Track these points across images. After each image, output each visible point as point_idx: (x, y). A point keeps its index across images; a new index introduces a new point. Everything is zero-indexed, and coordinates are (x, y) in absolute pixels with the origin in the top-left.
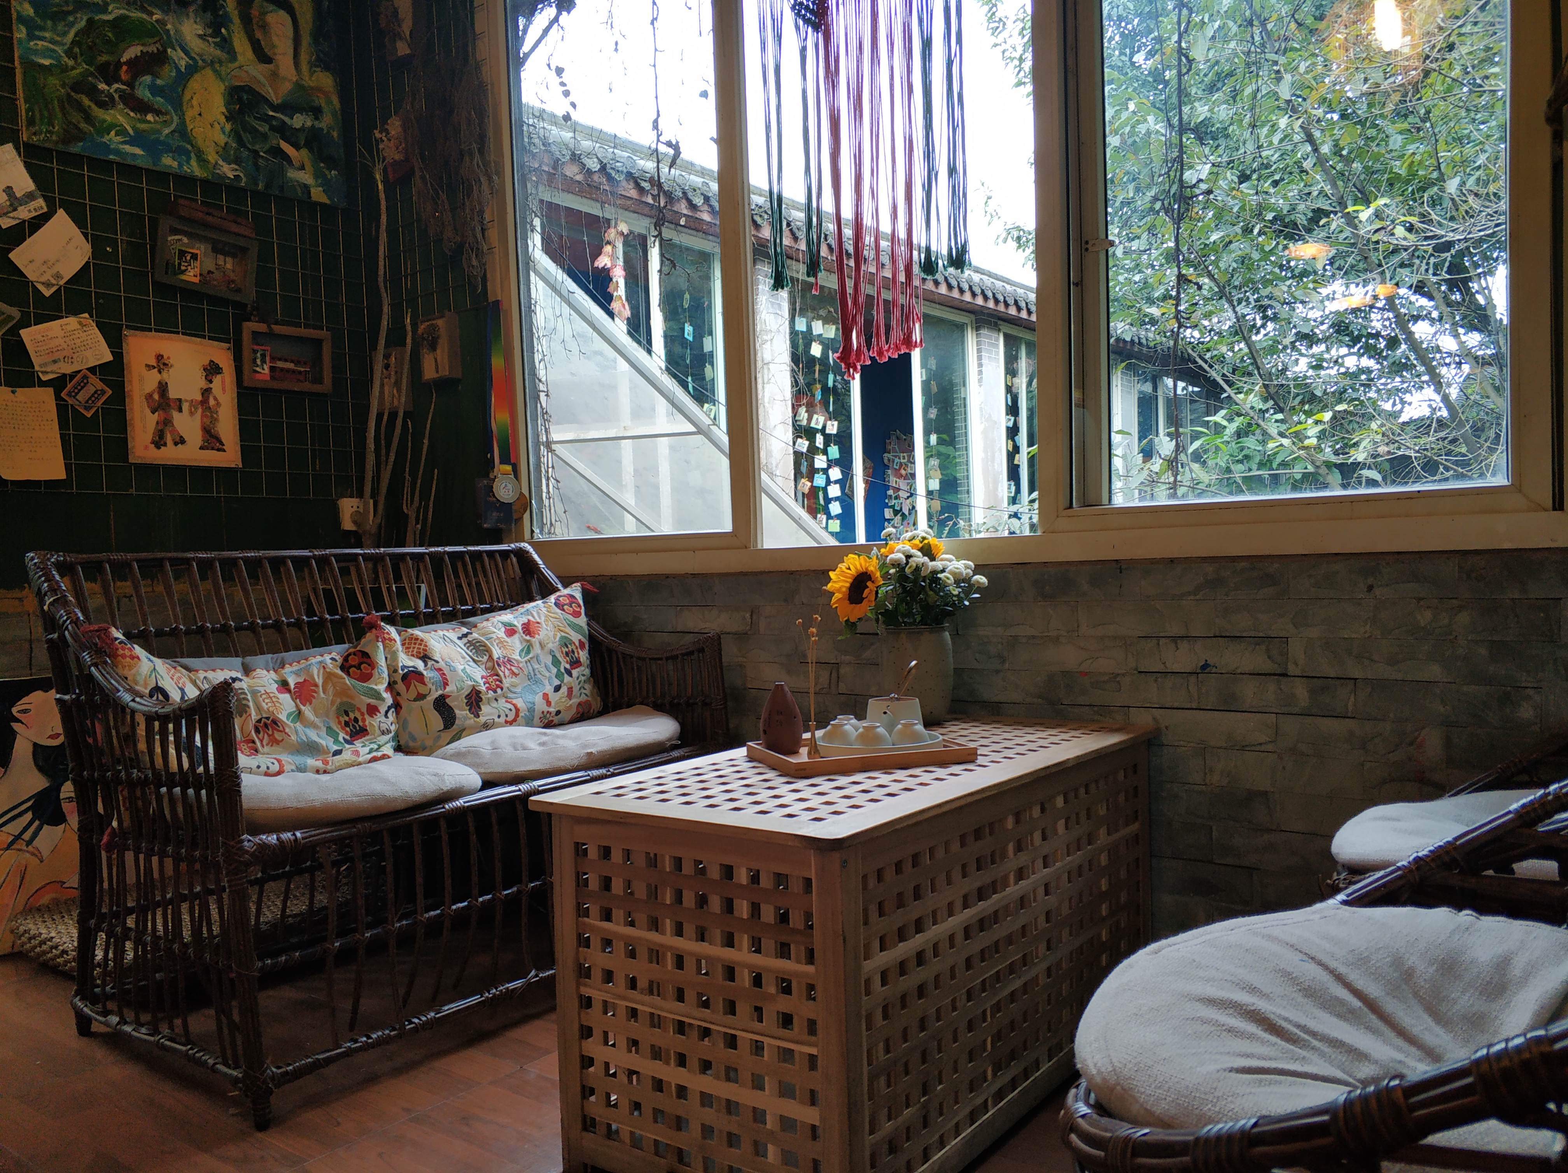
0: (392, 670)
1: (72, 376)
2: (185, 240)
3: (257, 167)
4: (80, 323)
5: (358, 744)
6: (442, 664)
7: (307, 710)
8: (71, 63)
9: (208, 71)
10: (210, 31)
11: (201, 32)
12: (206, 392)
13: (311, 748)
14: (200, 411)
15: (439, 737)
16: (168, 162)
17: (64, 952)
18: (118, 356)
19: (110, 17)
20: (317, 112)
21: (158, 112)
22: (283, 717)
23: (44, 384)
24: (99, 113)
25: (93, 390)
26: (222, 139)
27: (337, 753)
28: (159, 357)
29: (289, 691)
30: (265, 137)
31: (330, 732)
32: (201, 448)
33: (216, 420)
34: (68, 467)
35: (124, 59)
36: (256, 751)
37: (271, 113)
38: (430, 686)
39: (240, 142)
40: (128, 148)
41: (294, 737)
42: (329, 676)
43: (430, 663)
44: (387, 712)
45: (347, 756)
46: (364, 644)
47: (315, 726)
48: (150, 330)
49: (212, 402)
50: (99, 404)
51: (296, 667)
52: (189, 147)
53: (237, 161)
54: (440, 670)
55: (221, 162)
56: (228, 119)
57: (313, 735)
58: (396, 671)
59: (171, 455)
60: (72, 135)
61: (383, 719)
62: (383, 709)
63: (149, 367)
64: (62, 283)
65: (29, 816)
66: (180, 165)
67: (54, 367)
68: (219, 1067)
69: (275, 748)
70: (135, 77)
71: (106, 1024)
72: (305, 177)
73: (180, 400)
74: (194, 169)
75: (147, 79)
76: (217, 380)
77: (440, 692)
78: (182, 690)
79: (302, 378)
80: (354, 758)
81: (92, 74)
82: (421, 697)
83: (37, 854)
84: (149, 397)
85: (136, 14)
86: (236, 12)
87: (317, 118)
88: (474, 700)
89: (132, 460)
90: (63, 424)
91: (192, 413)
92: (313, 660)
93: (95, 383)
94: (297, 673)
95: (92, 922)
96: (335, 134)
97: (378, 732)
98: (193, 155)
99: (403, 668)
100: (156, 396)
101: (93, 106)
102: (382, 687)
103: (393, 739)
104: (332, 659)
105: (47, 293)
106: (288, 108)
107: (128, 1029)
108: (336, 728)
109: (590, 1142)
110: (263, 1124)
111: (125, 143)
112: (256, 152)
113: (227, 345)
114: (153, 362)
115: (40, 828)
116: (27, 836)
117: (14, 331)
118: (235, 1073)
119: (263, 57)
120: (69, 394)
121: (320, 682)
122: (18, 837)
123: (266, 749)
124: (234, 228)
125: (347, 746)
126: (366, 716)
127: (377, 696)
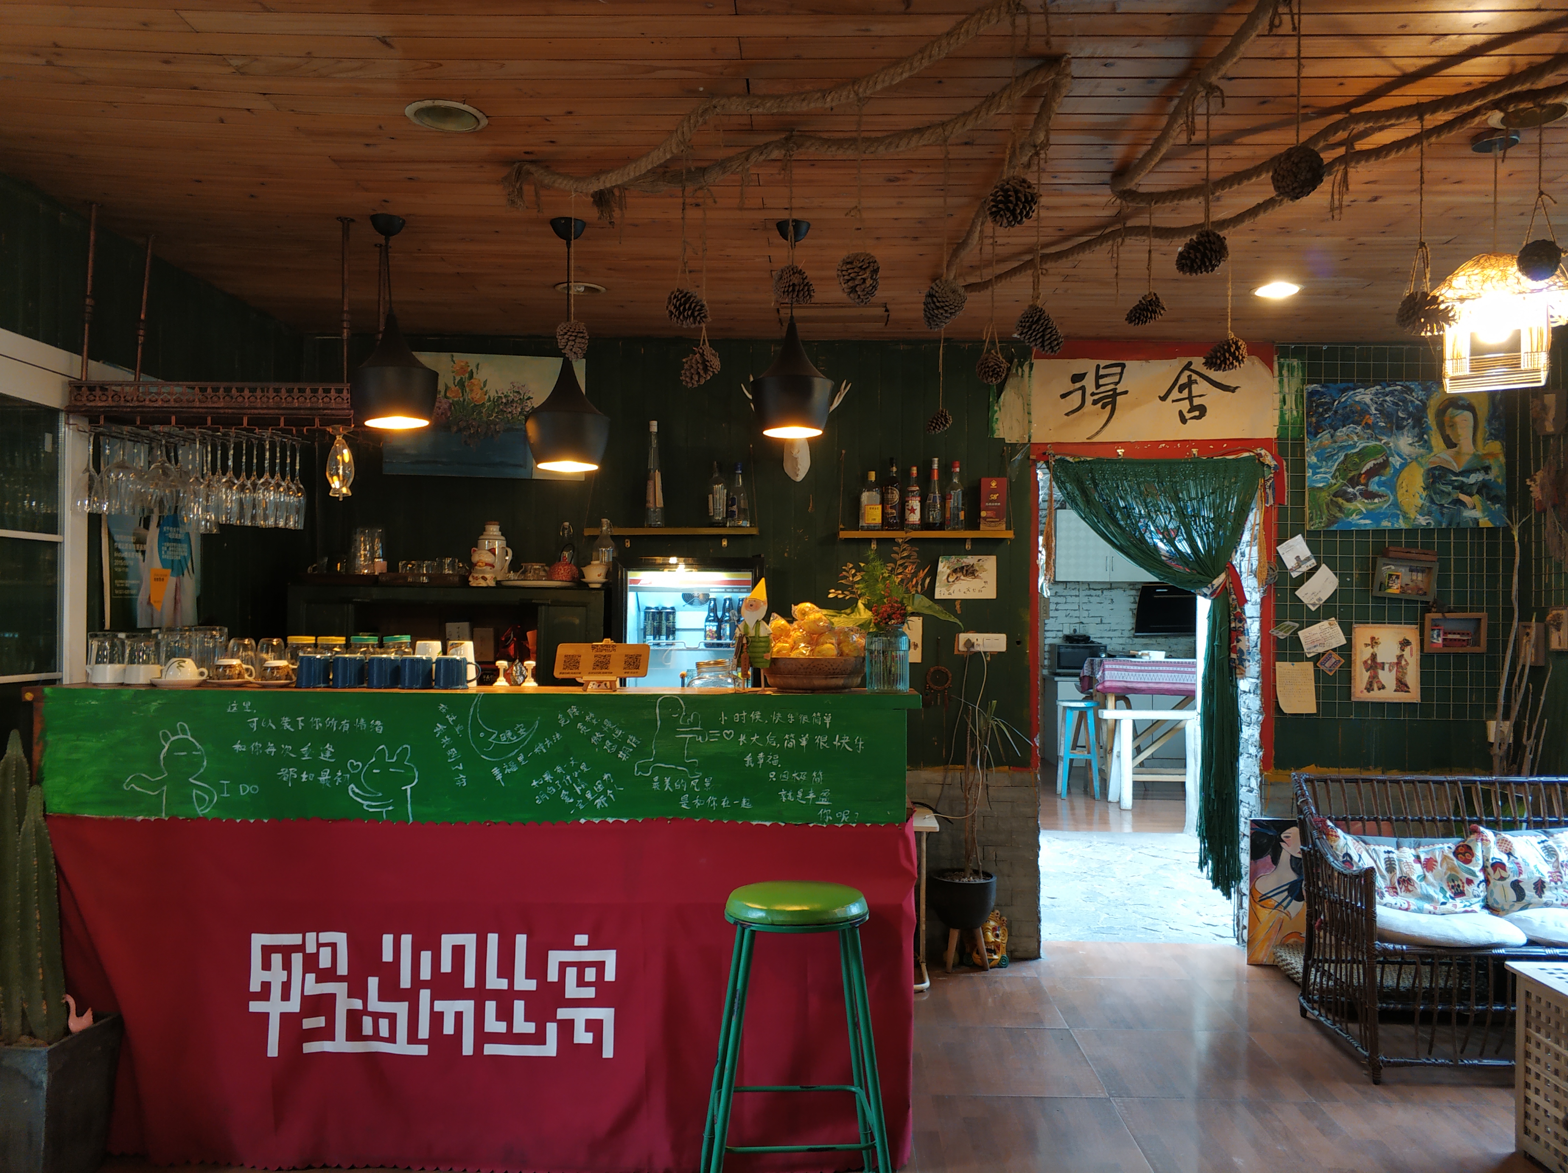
0: (1485, 859)
1: (1323, 654)
2: (1393, 567)
3: (1442, 514)
4: (1330, 624)
5: (1458, 900)
6: (1520, 860)
7: (1429, 876)
8: (1334, 481)
9: (1414, 463)
10: (1416, 439)
11: (1411, 442)
12: (1400, 657)
13: (1428, 898)
14: (1395, 669)
15: (1513, 905)
16: (1386, 524)
17: (1297, 972)
18: (1349, 640)
19: (1357, 450)
20: (1487, 469)
21: (1380, 496)
22: (1414, 877)
23: (1308, 660)
24: (1347, 505)
25: (1334, 660)
26: (1420, 502)
27: (1444, 904)
28: (1373, 638)
29: (1420, 862)
30: (1449, 494)
31: (1442, 889)
32: (1395, 691)
33: (1406, 673)
34: (1318, 704)
35: (1363, 472)
36: (1397, 893)
37: (1454, 478)
38: (1509, 873)
39: (1432, 501)
40: (1363, 522)
41: (1419, 890)
42: (1445, 858)
43: (1512, 858)
44: (1479, 885)
45: (1449, 906)
46: (1471, 840)
47: (1433, 886)
48: (1368, 623)
49: (1403, 663)
50: (1337, 668)
51: (1426, 849)
52: (1399, 512)
53: (1429, 513)
54: (1517, 863)
55: (1418, 517)
56: (1424, 489)
57: (1431, 891)
58: (1488, 860)
59: (1376, 696)
60: (1333, 520)
61: (1476, 888)
62: (1476, 882)
63: (1366, 645)
64: (1321, 602)
65: (1286, 893)
66: (1393, 524)
67: (1314, 650)
68: (1359, 1049)
69: (1408, 894)
70: (1368, 480)
71: (1313, 1014)
72: (1477, 514)
73: (1383, 663)
74: (1401, 524)
75: (1376, 479)
76: (1408, 649)
77: (1516, 878)
78: (1360, 856)
79: (1465, 643)
80: (1453, 909)
81: (1345, 485)
82: (1502, 878)
83: (1288, 914)
84: (1365, 662)
85: (1373, 443)
86: (1435, 423)
87: (1487, 474)
88: (1540, 887)
89: (1353, 699)
90: (1317, 680)
91: (1390, 670)
92: (1437, 846)
93: (1336, 657)
94: (1426, 852)
95: (1310, 962)
96: (1500, 480)
97: (1471, 895)
98: (1401, 517)
99: (1493, 859)
100: (1369, 662)
101: (1344, 502)
102: (1477, 869)
103: (1483, 901)
104: (1449, 847)
105: (1313, 609)
106: (1466, 472)
107: (1322, 1019)
108: (1446, 889)
109: (1528, 1140)
110: (1377, 1082)
111: (1361, 519)
112: (1442, 506)
113: (1415, 626)
114: (1369, 642)
115: (1290, 901)
116: (1285, 904)
117: (1295, 632)
118: (1365, 1053)
119: (1450, 444)
120: (1321, 664)
121: (1439, 860)
122: (1280, 904)
123: (1403, 894)
124: (1423, 557)
125: (1451, 900)
126: (1466, 885)
127: (1473, 873)
